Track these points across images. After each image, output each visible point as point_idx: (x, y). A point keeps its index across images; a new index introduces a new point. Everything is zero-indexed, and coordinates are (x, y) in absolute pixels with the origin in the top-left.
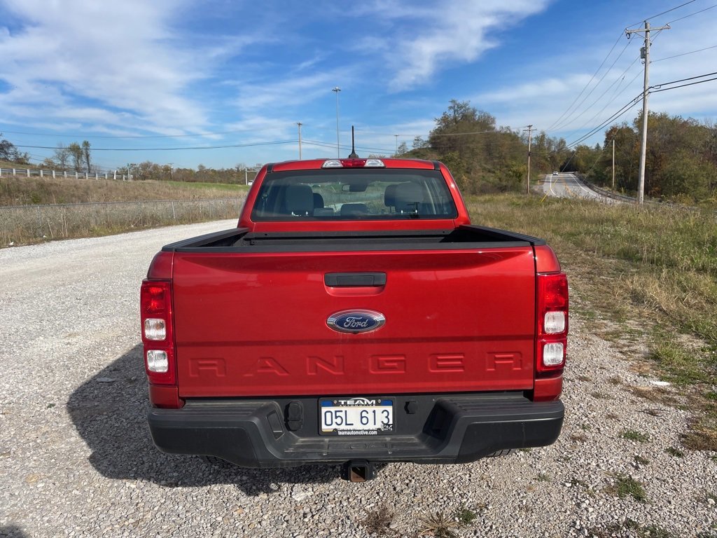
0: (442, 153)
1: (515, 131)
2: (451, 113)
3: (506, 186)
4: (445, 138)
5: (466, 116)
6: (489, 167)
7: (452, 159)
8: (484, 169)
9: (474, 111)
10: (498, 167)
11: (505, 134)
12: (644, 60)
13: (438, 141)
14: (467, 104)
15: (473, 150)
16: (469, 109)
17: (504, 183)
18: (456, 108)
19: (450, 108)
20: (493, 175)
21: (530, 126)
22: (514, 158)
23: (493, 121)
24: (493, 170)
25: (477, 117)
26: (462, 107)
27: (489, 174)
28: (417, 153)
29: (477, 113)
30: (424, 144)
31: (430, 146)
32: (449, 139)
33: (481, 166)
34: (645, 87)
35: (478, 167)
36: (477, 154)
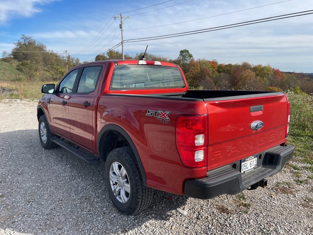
0: (20, 61)
1: (56, 53)
2: (22, 41)
3: (56, 78)
4: (21, 53)
5: (31, 43)
6: (46, 68)
7: (27, 64)
8: (44, 70)
9: (35, 41)
10: (51, 69)
11: (51, 54)
12: (121, 29)
13: (17, 54)
14: (31, 38)
15: (37, 60)
16: (32, 40)
17: (55, 77)
18: (25, 39)
19: (22, 38)
20: (49, 72)
21: (66, 51)
22: (58, 65)
23: (45, 47)
24: (48, 70)
25: (37, 44)
26: (28, 39)
27: (46, 72)
28: (6, 60)
29: (36, 42)
30: (9, 56)
31: (12, 57)
32: (23, 54)
33: (42, 68)
34: (122, 40)
35: (41, 69)
36: (39, 62)
